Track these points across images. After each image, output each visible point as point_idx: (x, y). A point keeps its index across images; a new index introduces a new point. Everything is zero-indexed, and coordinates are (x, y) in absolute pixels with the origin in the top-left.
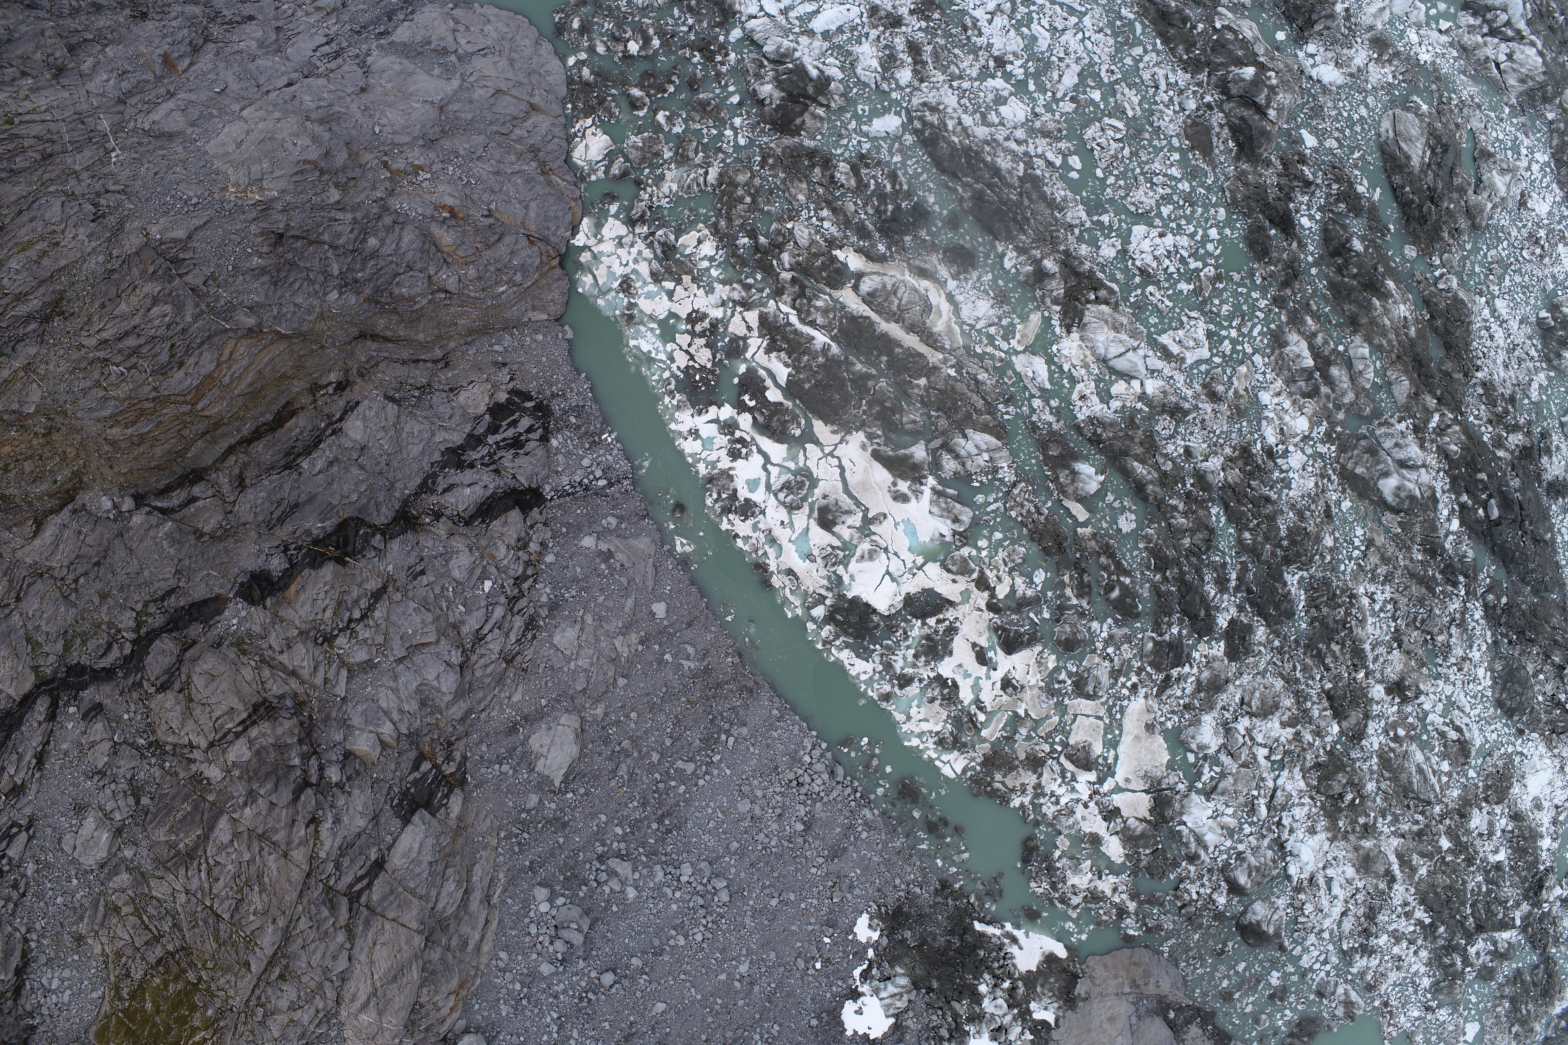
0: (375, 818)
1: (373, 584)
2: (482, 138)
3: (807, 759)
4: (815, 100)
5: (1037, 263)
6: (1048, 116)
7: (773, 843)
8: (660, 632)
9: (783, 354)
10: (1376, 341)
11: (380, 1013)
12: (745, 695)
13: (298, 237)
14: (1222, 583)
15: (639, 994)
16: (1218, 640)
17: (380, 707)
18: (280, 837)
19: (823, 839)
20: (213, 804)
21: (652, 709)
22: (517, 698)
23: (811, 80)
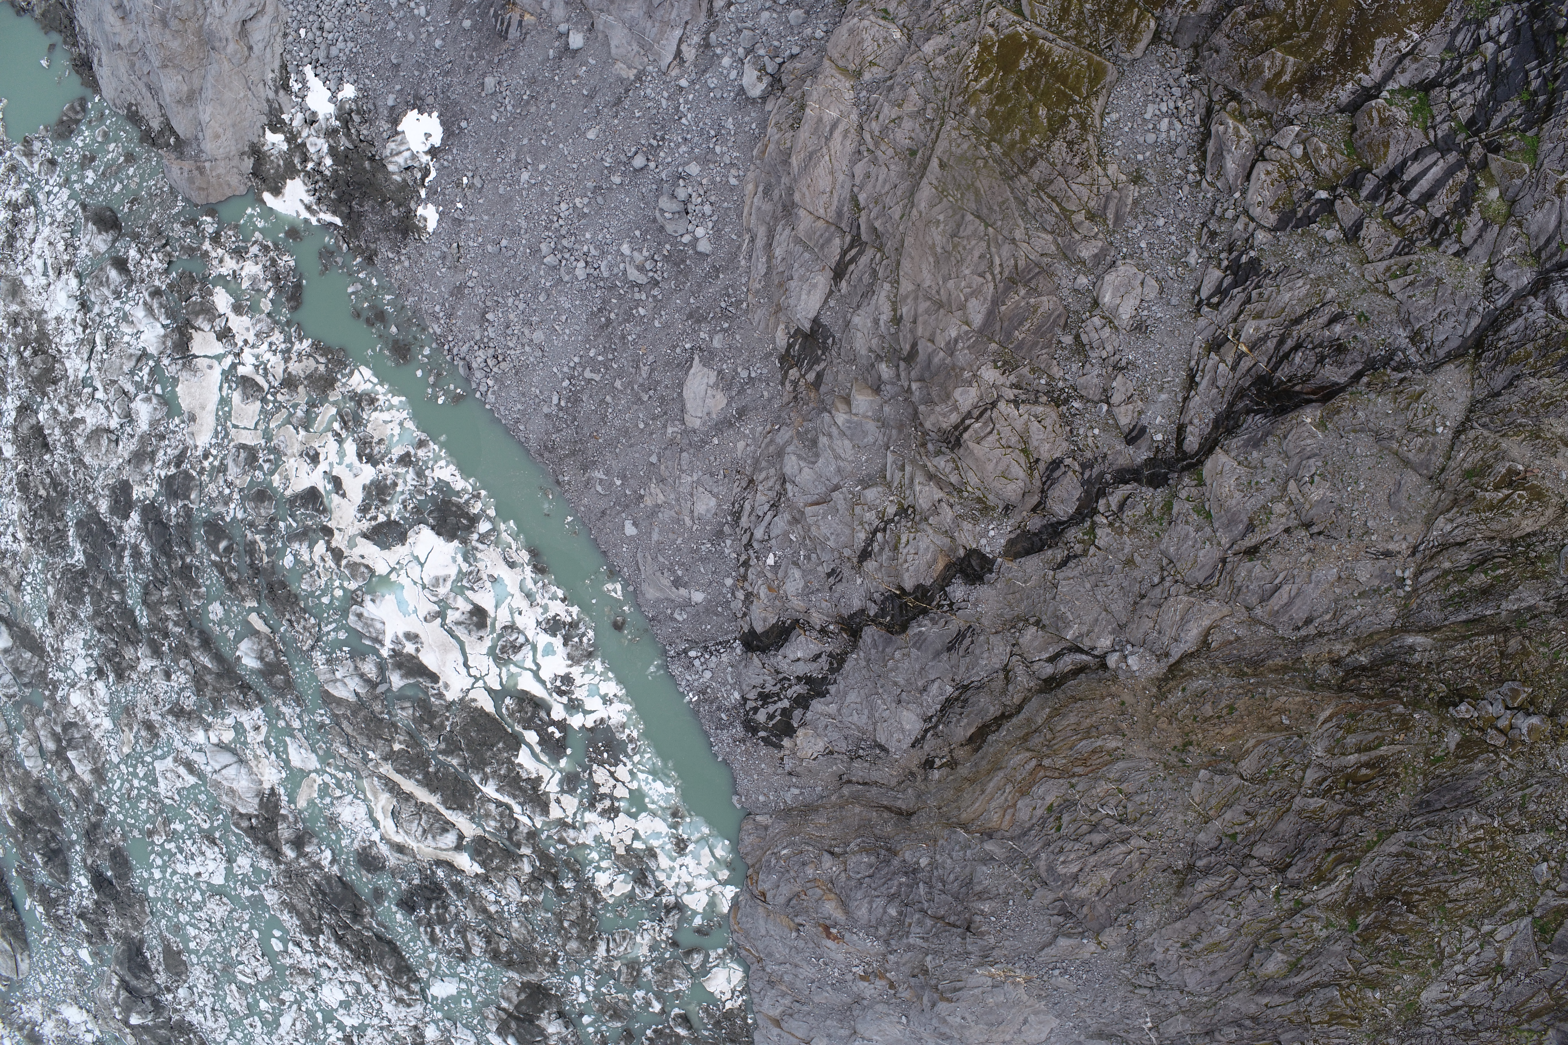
0: (848, 324)
1: (870, 565)
2: (816, 999)
3: (490, 383)
4: (510, 1015)
5: (301, 854)
6: (303, 988)
7: (511, 300)
8: (627, 506)
9: (524, 776)
10: (21, 771)
11: (820, 120)
12: (550, 444)
13: (954, 926)
14: (137, 554)
15: (611, 147)
16: (138, 500)
17: (851, 440)
18: (924, 305)
19: (471, 304)
20: (991, 340)
21: (626, 432)
22: (741, 445)
23: (513, 1034)
